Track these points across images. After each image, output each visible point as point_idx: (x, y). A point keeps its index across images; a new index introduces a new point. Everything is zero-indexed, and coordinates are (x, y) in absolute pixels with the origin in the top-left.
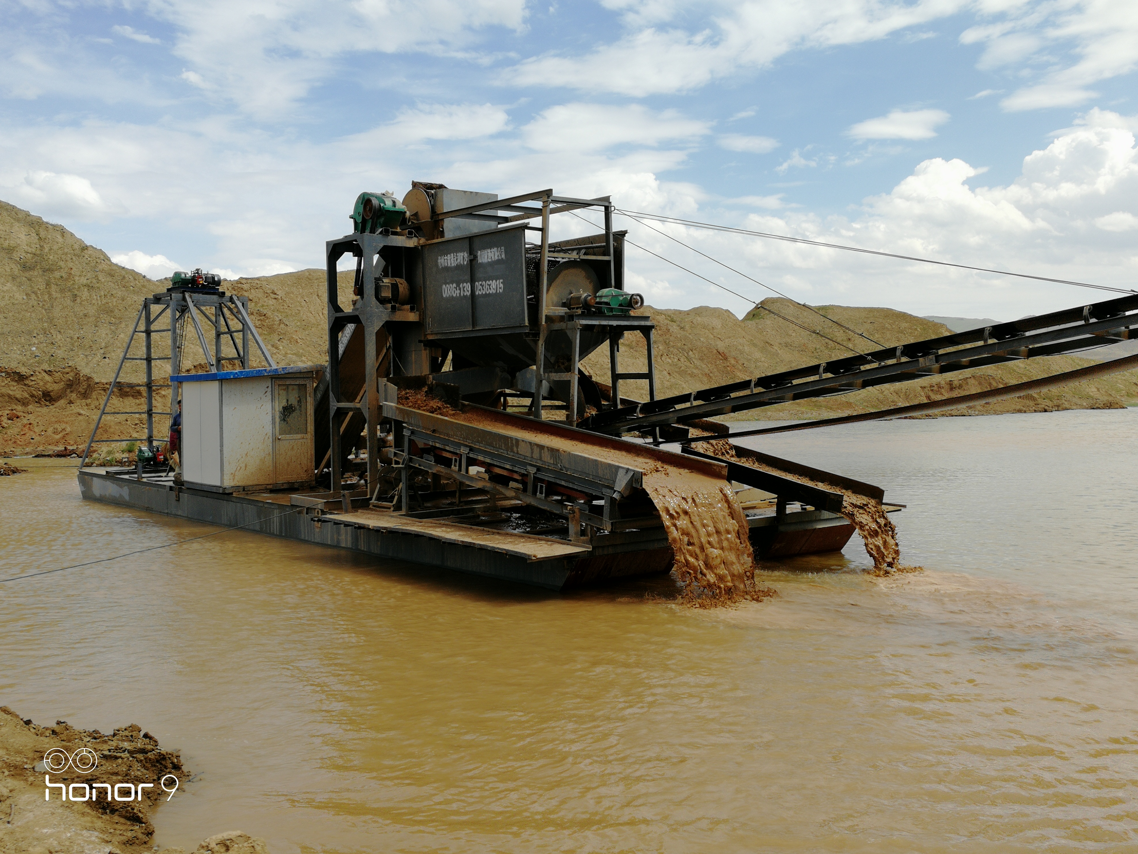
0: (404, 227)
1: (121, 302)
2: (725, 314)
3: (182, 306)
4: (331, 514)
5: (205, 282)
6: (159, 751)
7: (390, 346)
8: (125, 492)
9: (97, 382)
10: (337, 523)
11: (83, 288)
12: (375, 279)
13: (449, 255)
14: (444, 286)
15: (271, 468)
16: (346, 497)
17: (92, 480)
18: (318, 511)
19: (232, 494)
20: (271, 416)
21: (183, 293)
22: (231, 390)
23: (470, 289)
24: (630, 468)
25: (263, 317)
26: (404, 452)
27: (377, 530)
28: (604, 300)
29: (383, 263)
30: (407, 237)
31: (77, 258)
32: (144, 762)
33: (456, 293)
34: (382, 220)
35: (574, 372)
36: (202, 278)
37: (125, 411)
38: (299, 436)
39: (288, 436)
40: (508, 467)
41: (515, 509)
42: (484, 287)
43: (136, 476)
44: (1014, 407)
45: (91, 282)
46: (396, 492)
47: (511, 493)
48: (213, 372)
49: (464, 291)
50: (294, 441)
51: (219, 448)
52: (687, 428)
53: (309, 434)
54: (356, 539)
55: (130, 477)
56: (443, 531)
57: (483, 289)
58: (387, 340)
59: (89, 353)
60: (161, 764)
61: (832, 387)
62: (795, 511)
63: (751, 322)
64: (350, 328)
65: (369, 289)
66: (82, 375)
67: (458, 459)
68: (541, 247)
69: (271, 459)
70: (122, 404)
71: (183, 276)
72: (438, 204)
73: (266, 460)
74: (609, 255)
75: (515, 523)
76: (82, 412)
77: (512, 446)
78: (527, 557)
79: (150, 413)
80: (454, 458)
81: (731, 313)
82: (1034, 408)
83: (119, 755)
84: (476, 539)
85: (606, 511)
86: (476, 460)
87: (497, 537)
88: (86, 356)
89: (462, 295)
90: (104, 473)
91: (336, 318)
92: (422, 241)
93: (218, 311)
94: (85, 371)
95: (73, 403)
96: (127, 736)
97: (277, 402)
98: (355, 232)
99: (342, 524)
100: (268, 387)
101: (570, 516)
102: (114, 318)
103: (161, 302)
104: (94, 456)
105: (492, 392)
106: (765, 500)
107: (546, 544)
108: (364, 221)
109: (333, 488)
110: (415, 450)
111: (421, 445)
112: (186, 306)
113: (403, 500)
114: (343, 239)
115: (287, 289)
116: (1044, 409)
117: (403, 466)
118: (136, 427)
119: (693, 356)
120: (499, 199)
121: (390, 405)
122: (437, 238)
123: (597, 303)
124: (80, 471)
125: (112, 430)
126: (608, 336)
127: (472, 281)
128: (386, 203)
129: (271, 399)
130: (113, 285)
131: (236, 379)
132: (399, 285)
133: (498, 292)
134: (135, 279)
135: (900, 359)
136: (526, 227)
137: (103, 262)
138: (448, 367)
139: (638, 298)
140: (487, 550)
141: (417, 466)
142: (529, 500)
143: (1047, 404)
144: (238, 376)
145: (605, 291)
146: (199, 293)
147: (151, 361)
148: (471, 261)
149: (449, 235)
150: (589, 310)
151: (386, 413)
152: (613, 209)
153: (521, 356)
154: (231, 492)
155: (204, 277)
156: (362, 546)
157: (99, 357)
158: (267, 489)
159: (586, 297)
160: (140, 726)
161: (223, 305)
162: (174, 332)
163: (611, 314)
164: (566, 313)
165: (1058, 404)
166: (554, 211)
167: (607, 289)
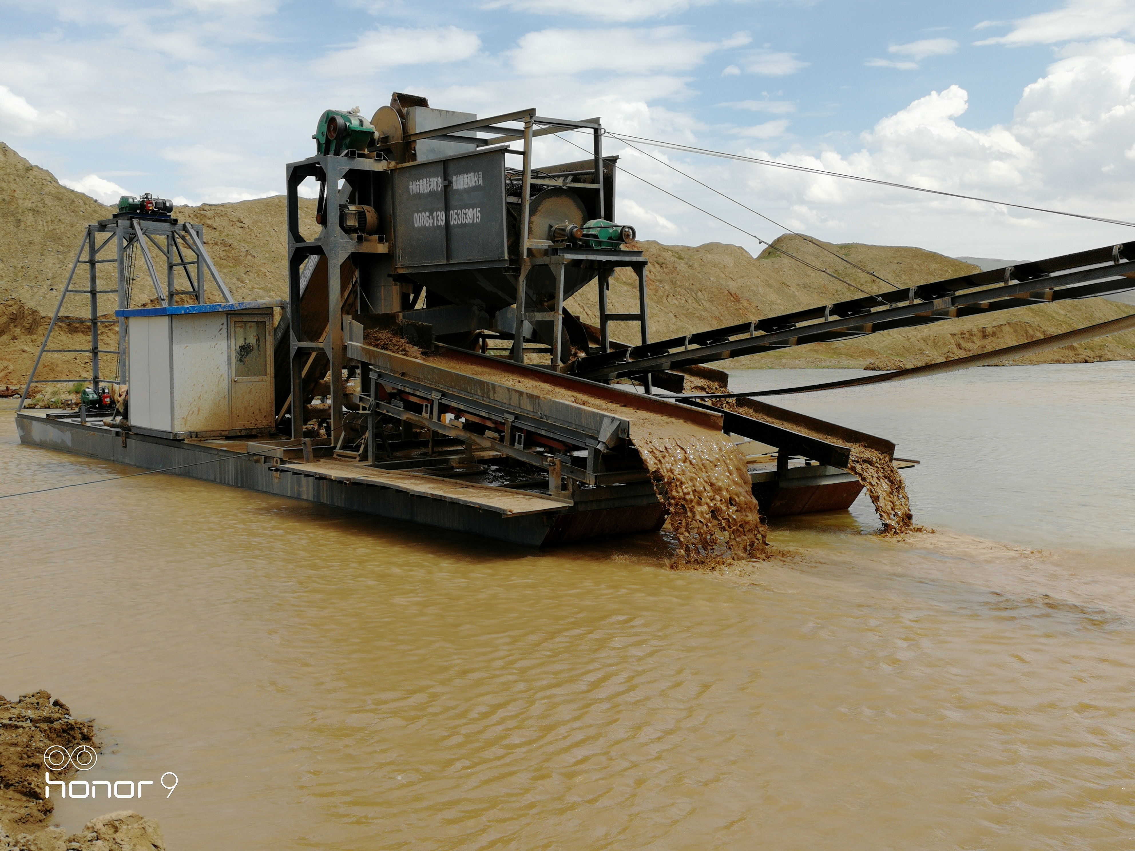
0: (372, 149)
1: (69, 228)
2: (739, 251)
3: (131, 234)
4: (291, 463)
5: (155, 208)
6: (66, 720)
7: (356, 281)
8: (67, 437)
9: (43, 316)
10: (296, 473)
11: (27, 212)
12: (340, 206)
13: (421, 181)
14: (416, 215)
15: (227, 413)
16: (308, 445)
17: (31, 423)
18: (277, 460)
19: (183, 440)
20: (227, 356)
21: (131, 219)
22: (181, 327)
23: (444, 218)
24: (616, 416)
25: (228, 247)
26: (370, 397)
27: (339, 481)
28: (592, 232)
29: (350, 188)
30: (376, 160)
31: (21, 179)
32: (48, 732)
33: (429, 223)
34: (348, 141)
35: (558, 312)
36: (151, 203)
37: (74, 348)
38: (257, 378)
39: (245, 378)
40: (483, 414)
41: (494, 461)
42: (460, 217)
43: (79, 419)
44: (1051, 357)
45: (37, 206)
46: (363, 441)
47: (487, 444)
48: (164, 306)
49: (438, 220)
50: (251, 383)
51: (169, 390)
52: (683, 375)
53: (269, 376)
54: (318, 490)
55: (72, 421)
56: (412, 483)
57: (459, 219)
58: (353, 273)
59: (34, 284)
60: (69, 734)
61: (839, 331)
62: (798, 466)
63: (767, 260)
64: (313, 260)
65: (333, 216)
66: (26, 308)
67: (429, 405)
68: (523, 173)
69: (227, 403)
70: (71, 341)
71: (131, 200)
72: (410, 124)
73: (221, 403)
74: (598, 183)
75: (492, 475)
76: (26, 348)
77: (488, 391)
78: (502, 512)
79: (95, 351)
80: (424, 404)
81: (745, 250)
82: (1073, 358)
83: (20, 724)
84: (447, 492)
85: (590, 463)
86: (448, 406)
87: (471, 490)
88: (31, 287)
89: (435, 224)
90: (45, 416)
91: (297, 248)
92: (393, 164)
93: (170, 241)
94: (30, 304)
95: (16, 339)
96: (32, 704)
97: (233, 340)
98: (318, 154)
99: (301, 474)
100: (223, 324)
101: (550, 469)
102: (62, 246)
103: (106, 229)
104: (38, 397)
105: (470, 333)
106: (766, 454)
107: (524, 498)
108: (328, 142)
109: (294, 435)
110: (383, 395)
111: (389, 389)
112: (135, 234)
113: (369, 449)
114: (305, 161)
115: (254, 217)
116: (1085, 359)
117: (370, 412)
118: (86, 366)
119: (702, 297)
120: (478, 119)
121: (355, 345)
122: (409, 162)
123: (584, 235)
124: (18, 414)
125: (59, 369)
126: (597, 273)
127: (447, 209)
128: (353, 122)
129: (226, 338)
130: (60, 209)
131: (188, 315)
132: (367, 213)
133: (475, 222)
134: (85, 204)
135: (913, 300)
136: (506, 150)
137: (49, 183)
138: (420, 305)
139: (630, 231)
140: (459, 504)
141: (385, 412)
142: (506, 451)
143: (1088, 355)
144: (190, 311)
145: (592, 223)
146: (148, 219)
147: (96, 294)
148: (446, 187)
149: (422, 157)
150: (575, 244)
151: (350, 354)
152: (603, 131)
153: (500, 293)
154: (181, 438)
155: (154, 202)
156: (325, 499)
157: (45, 288)
158: (223, 436)
159: (572, 229)
160: (49, 693)
161: (175, 234)
162: (122, 262)
163: (599, 248)
164: (549, 246)
165: (1100, 355)
166: (537, 134)
167: (596, 221)
